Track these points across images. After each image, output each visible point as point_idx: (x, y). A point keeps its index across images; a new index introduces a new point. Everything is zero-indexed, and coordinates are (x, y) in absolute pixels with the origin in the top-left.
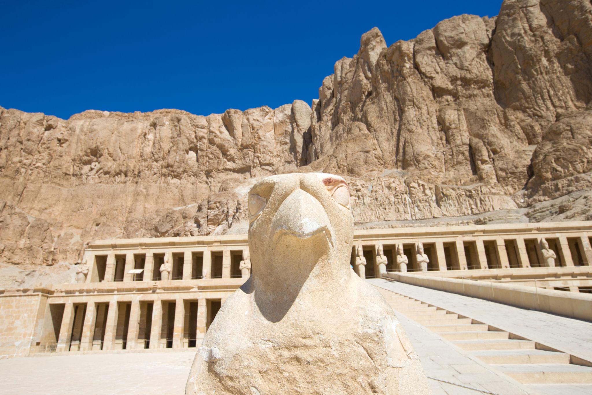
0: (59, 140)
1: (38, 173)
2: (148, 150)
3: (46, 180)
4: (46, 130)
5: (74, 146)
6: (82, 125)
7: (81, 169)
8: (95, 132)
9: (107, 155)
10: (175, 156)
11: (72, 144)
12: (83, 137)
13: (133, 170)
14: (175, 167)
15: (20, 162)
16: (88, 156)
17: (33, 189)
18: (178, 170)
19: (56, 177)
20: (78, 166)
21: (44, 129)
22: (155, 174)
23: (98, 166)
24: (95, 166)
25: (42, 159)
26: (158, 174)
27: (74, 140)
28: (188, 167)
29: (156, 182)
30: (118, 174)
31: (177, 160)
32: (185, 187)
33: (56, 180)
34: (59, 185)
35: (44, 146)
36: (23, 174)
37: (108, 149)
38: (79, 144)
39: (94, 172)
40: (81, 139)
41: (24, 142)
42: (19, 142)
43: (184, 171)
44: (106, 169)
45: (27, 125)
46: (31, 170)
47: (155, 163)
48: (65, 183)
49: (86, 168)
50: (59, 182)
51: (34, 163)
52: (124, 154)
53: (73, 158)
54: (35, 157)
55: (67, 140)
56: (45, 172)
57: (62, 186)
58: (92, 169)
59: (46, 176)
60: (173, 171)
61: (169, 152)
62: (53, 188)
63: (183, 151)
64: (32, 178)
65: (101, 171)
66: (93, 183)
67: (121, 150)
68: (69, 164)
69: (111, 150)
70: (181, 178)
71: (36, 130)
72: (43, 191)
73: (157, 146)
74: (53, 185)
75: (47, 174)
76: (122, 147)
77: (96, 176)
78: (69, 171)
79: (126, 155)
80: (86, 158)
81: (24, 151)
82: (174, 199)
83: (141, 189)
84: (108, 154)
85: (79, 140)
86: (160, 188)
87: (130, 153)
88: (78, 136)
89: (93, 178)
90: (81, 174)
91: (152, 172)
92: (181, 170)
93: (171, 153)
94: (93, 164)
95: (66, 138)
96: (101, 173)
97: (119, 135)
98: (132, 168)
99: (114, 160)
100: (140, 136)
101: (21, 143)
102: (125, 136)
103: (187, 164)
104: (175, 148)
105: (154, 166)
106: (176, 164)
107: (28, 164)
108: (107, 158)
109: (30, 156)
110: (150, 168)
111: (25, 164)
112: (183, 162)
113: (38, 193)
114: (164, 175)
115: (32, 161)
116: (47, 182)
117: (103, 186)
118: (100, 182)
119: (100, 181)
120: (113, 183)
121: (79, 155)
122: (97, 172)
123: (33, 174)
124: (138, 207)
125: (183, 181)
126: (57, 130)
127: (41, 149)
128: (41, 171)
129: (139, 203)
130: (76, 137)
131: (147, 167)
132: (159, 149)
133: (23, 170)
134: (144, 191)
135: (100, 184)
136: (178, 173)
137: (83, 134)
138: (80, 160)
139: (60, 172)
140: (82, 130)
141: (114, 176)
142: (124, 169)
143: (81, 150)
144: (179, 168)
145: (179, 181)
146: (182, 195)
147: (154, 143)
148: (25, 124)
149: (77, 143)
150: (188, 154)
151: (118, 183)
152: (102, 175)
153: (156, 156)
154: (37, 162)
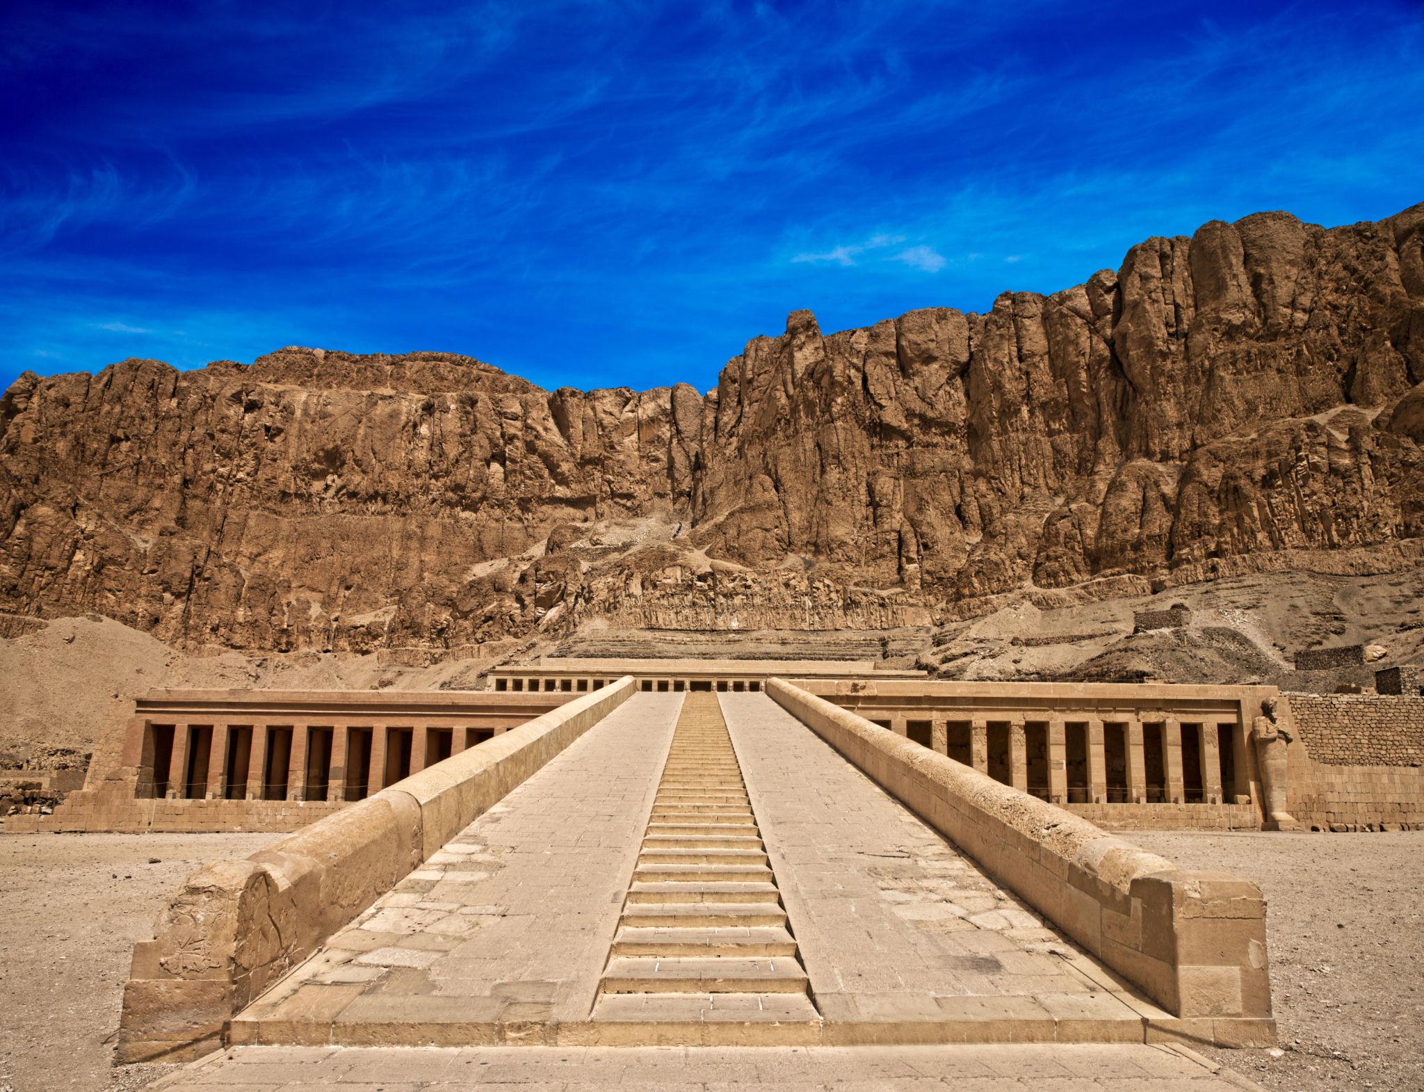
0: (268, 429)
1: (242, 490)
2: (421, 456)
3: (255, 503)
4: (246, 411)
5: (293, 441)
6: (306, 403)
7: (309, 484)
8: (330, 419)
9: (352, 462)
10: (468, 470)
11: (290, 438)
12: (308, 426)
13: (398, 493)
14: (468, 490)
15: (214, 471)
16: (320, 463)
17: (237, 520)
18: (474, 495)
19: (269, 499)
20: (303, 480)
21: (243, 409)
22: (434, 500)
23: (339, 482)
24: (334, 481)
25: (245, 465)
26: (439, 502)
27: (293, 430)
28: (489, 490)
29: (436, 515)
30: (373, 497)
31: (472, 476)
32: (483, 526)
33: (270, 504)
34: (276, 513)
35: (246, 441)
36: (220, 493)
37: (353, 451)
38: (303, 439)
39: (332, 492)
40: (306, 430)
41: (217, 435)
42: (209, 434)
43: (484, 498)
44: (351, 488)
45: (217, 401)
46: (231, 485)
47: (433, 481)
48: (283, 508)
49: (317, 486)
50: (274, 507)
51: (234, 473)
52: (380, 461)
53: (293, 463)
54: (235, 462)
55: (280, 431)
56: (252, 489)
57: (279, 513)
58: (327, 487)
59: (253, 497)
60: (464, 497)
61: (457, 461)
62: (267, 517)
63: (481, 460)
64: (234, 500)
65: (344, 491)
66: (332, 511)
67: (374, 453)
68: (288, 475)
69: (358, 454)
70: (478, 509)
71: (232, 412)
72: (251, 523)
73: (436, 449)
74: (266, 513)
75: (255, 492)
76: (377, 449)
77: (336, 500)
78: (289, 488)
79: (384, 463)
80: (316, 466)
81: (217, 452)
82: (466, 547)
83: (413, 527)
84: (354, 460)
85: (302, 432)
86: (444, 527)
87: (390, 460)
88: (300, 423)
89: (330, 504)
90: (310, 495)
91: (430, 497)
92: (478, 494)
93: (462, 463)
94: (330, 478)
95: (279, 425)
96: (343, 495)
97: (370, 424)
98: (396, 489)
99: (364, 472)
100: (404, 427)
101: (212, 436)
102: (380, 427)
103: (487, 484)
104: (466, 455)
105: (432, 486)
106: (470, 484)
107: (226, 475)
108: (353, 469)
109: (227, 461)
110: (426, 490)
111: (222, 476)
112: (482, 481)
113: (245, 525)
114: (452, 505)
115: (231, 470)
116: (256, 508)
117: (348, 518)
118: (343, 512)
119: (343, 508)
120: (365, 513)
121: (305, 459)
122: (337, 492)
123: (235, 493)
124: (411, 560)
125: (482, 515)
126: (264, 410)
127: (242, 448)
128: (245, 487)
129: (411, 554)
130: (296, 425)
131: (421, 488)
132: (441, 456)
133: (220, 486)
134: (418, 530)
135: (343, 515)
136: (472, 501)
137: (309, 420)
138: (307, 468)
139: (276, 489)
140: (305, 412)
141: (365, 502)
142: (382, 489)
143: (308, 451)
144: (474, 491)
145: (474, 515)
146: (479, 540)
147: (432, 445)
148: (214, 400)
149: (299, 437)
150: (489, 466)
151: (373, 513)
152: (344, 498)
153: (436, 469)
154: (238, 471)
